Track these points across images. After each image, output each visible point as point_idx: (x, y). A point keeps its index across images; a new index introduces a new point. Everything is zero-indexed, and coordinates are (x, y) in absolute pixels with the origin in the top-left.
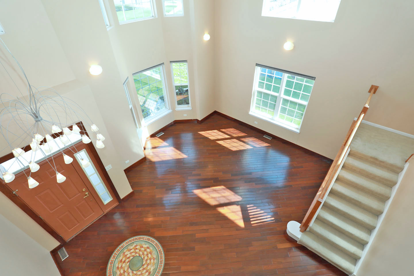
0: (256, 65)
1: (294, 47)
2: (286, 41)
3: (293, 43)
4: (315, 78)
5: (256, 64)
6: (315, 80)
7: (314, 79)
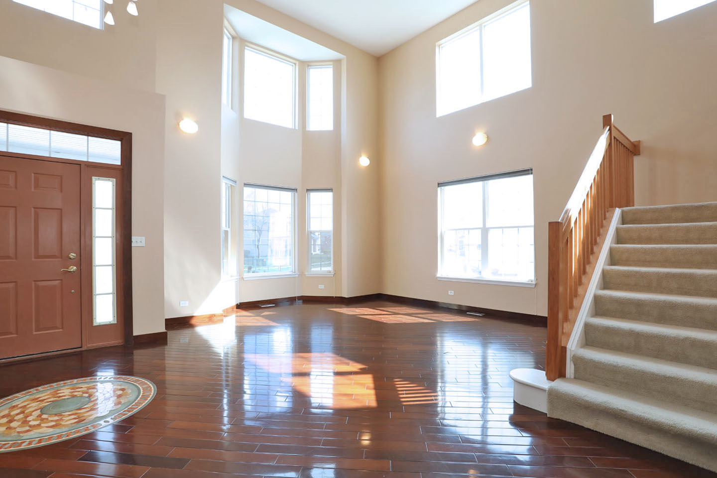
0: (438, 186)
1: (488, 137)
2: (474, 135)
3: (485, 133)
4: (532, 170)
5: (438, 184)
6: (532, 173)
7: (530, 172)
